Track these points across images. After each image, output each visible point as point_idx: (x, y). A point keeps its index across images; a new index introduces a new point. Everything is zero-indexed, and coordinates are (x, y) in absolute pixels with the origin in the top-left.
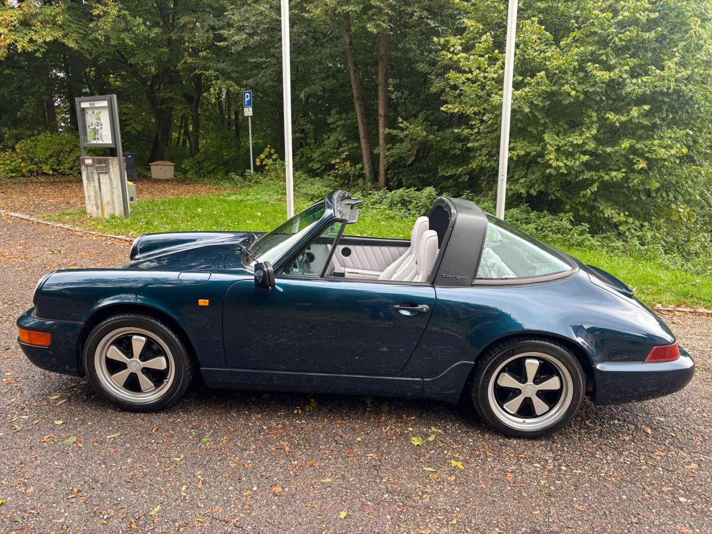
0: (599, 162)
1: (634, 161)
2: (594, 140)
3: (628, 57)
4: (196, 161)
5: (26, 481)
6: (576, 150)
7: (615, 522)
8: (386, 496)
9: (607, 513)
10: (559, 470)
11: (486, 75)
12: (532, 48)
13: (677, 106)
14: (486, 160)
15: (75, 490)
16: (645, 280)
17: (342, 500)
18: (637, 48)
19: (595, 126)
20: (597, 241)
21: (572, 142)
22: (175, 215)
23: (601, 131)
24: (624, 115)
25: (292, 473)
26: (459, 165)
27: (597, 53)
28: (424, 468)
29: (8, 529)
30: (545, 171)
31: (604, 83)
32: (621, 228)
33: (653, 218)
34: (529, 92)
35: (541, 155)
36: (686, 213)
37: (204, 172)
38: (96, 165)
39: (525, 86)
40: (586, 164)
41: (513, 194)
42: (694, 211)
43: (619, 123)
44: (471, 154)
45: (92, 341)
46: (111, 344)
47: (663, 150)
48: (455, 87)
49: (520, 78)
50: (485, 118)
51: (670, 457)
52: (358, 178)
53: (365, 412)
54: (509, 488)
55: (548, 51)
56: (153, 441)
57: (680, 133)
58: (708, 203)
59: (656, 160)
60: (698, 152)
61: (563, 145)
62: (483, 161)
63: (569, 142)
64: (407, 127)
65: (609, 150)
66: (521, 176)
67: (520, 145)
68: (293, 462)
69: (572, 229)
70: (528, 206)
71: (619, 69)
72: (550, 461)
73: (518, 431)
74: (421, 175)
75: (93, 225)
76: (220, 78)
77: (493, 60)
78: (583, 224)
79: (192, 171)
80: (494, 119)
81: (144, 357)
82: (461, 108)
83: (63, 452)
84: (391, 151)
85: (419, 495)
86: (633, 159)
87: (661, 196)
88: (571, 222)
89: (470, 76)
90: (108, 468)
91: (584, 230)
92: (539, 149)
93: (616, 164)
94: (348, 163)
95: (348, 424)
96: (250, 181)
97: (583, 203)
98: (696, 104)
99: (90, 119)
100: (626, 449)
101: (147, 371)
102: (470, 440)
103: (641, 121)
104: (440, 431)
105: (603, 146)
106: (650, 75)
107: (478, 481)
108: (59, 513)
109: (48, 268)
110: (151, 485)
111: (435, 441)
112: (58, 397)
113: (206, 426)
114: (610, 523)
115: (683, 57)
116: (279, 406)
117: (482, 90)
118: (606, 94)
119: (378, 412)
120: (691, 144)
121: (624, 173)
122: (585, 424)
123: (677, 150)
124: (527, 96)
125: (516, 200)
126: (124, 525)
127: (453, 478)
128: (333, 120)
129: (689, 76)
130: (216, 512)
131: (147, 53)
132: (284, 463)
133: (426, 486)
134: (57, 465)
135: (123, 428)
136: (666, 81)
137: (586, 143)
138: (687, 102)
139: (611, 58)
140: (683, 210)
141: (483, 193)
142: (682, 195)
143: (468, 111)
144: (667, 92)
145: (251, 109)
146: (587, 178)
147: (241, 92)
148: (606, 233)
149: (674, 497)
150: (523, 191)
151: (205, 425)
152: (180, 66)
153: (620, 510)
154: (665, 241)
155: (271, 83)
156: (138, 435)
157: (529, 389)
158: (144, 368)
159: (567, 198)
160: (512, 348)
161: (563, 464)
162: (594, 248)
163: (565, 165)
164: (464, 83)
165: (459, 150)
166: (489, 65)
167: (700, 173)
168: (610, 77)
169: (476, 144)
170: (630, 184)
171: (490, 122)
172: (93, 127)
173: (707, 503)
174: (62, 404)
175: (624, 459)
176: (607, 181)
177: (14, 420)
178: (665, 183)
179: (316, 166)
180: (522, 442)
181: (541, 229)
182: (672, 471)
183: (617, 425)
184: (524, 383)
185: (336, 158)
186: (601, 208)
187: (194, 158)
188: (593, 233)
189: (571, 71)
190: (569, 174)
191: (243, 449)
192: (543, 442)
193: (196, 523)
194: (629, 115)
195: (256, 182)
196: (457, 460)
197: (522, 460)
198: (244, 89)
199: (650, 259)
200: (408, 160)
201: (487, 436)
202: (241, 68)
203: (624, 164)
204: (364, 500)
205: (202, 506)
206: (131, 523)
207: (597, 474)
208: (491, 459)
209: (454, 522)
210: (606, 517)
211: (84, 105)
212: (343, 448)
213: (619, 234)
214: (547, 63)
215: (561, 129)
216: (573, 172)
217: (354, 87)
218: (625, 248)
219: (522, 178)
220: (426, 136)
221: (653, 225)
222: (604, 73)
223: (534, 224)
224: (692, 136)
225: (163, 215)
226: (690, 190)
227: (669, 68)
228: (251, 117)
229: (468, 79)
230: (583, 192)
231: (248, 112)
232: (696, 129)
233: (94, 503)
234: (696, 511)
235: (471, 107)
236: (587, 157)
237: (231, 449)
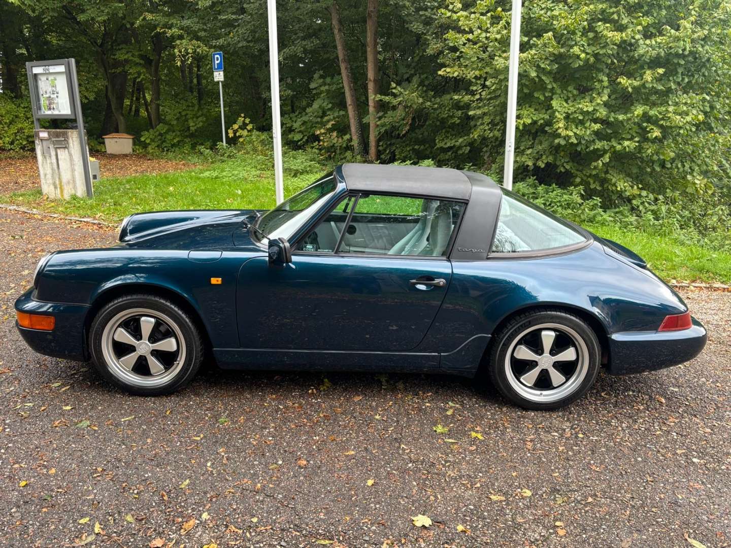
0: (610, 130)
1: (648, 129)
2: (605, 106)
3: (640, 16)
4: (158, 133)
5: (45, 463)
6: (587, 118)
7: (631, 480)
8: (410, 465)
9: (624, 473)
10: (577, 437)
11: (488, 35)
12: (538, 5)
13: (693, 69)
14: (489, 129)
15: (100, 469)
16: (659, 256)
17: (367, 470)
18: (651, 6)
19: (607, 91)
20: (610, 216)
21: (582, 109)
22: (144, 194)
23: (613, 97)
24: (637, 79)
25: (314, 447)
26: (459, 134)
27: (608, 11)
28: (445, 440)
29: (38, 507)
30: (553, 141)
31: (615, 44)
32: (634, 202)
33: (668, 190)
34: (536, 54)
35: (549, 123)
36: (702, 185)
37: (167, 145)
38: (53, 139)
39: (531, 48)
40: (597, 133)
41: (519, 166)
42: (712, 183)
43: (632, 88)
44: (472, 123)
45: (99, 324)
46: (119, 326)
47: (678, 117)
48: (454, 49)
49: (526, 39)
50: (488, 83)
51: (683, 424)
52: (346, 151)
53: (381, 390)
54: (529, 455)
55: (555, 9)
56: (169, 423)
57: (696, 99)
58: (727, 174)
59: (671, 127)
60: (715, 118)
61: (572, 112)
62: (485, 130)
63: (578, 108)
64: (401, 93)
65: (621, 117)
66: (528, 147)
67: (526, 112)
68: (315, 438)
69: (583, 203)
70: (535, 180)
71: (631, 29)
72: (567, 430)
73: (535, 403)
74: (416, 147)
75: (53, 206)
76: (185, 37)
77: (496, 19)
78: (595, 198)
79: (154, 145)
80: (497, 84)
81: (153, 339)
82: (461, 72)
83: (78, 435)
84: (382, 121)
85: (442, 464)
86: (647, 127)
87: (677, 167)
88: (582, 196)
89: (470, 36)
90: (129, 448)
91: (595, 204)
92: (547, 117)
93: (628, 132)
94: (335, 134)
95: (365, 402)
96: (223, 155)
97: (594, 175)
98: (713, 66)
99: (44, 85)
100: (641, 417)
101: (156, 353)
102: (488, 413)
103: (655, 85)
104: (457, 406)
105: (614, 112)
106: (664, 35)
107: (499, 450)
108: (88, 491)
109: (13, 255)
110: (175, 462)
111: (453, 415)
112: (59, 384)
113: (221, 408)
114: (626, 482)
115: (700, 16)
116: (292, 386)
117: (484, 52)
118: (617, 56)
119: (393, 390)
120: (708, 109)
121: (638, 142)
122: (601, 396)
123: (693, 116)
124: (534, 59)
125: (521, 173)
126: (156, 498)
127: (474, 448)
128: (316, 85)
129: (706, 36)
130: (245, 484)
131: (99, 8)
132: (306, 439)
133: (448, 456)
134: (75, 448)
135: (135, 411)
136: (682, 42)
137: (597, 110)
138: (704, 65)
139: (623, 16)
140: (699, 181)
141: (486, 166)
142: (699, 166)
143: (468, 75)
144: (683, 54)
145: (222, 73)
146: (598, 149)
147: (210, 53)
148: (619, 207)
149: (688, 458)
150: (530, 163)
151: (220, 406)
152: (138, 23)
153: (635, 470)
154: (681, 216)
155: (245, 44)
156: (152, 417)
157: (546, 361)
158: (153, 350)
159: (577, 170)
160: (528, 320)
161: (580, 432)
162: (607, 224)
163: (575, 134)
164: (464, 44)
165: (459, 118)
166: (492, 24)
167: (717, 142)
168: (621, 38)
169: (479, 112)
170: (644, 155)
171: (493, 88)
172: (48, 96)
173: (719, 463)
174: (65, 391)
175: (639, 426)
176: (619, 151)
177: (18, 407)
178: (680, 152)
179: (297, 137)
180: (539, 414)
181: (550, 205)
182: (685, 436)
183: (632, 396)
184: (540, 355)
185: (320, 129)
186: (614, 180)
187: (155, 130)
188: (605, 207)
189: (580, 31)
190: (579, 143)
191: (262, 428)
192: (560, 414)
193: (227, 493)
194: (642, 80)
195: (229, 156)
196: (477, 432)
197: (540, 430)
198: (213, 50)
199: (665, 235)
200: (402, 131)
201: (504, 409)
202: (209, 26)
203: (637, 133)
204: (389, 469)
205: (230, 479)
206: (163, 496)
207: (613, 439)
208: (510, 430)
209: (478, 485)
210: (622, 476)
211: (36, 70)
212: (362, 423)
213: (633, 209)
214: (555, 22)
215: (570, 95)
216: (583, 142)
217: (339, 47)
218: (639, 223)
219: (529, 148)
220: (422, 103)
221: (668, 197)
222: (615, 33)
223: (543, 199)
224: (709, 102)
225: (130, 195)
226: (707, 160)
227: (685, 28)
228: (222, 82)
229: (468, 40)
230: (594, 164)
231: (219, 76)
232: (713, 93)
233: (121, 480)
234: (708, 469)
235: (472, 71)
236: (599, 125)
237: (250, 428)
